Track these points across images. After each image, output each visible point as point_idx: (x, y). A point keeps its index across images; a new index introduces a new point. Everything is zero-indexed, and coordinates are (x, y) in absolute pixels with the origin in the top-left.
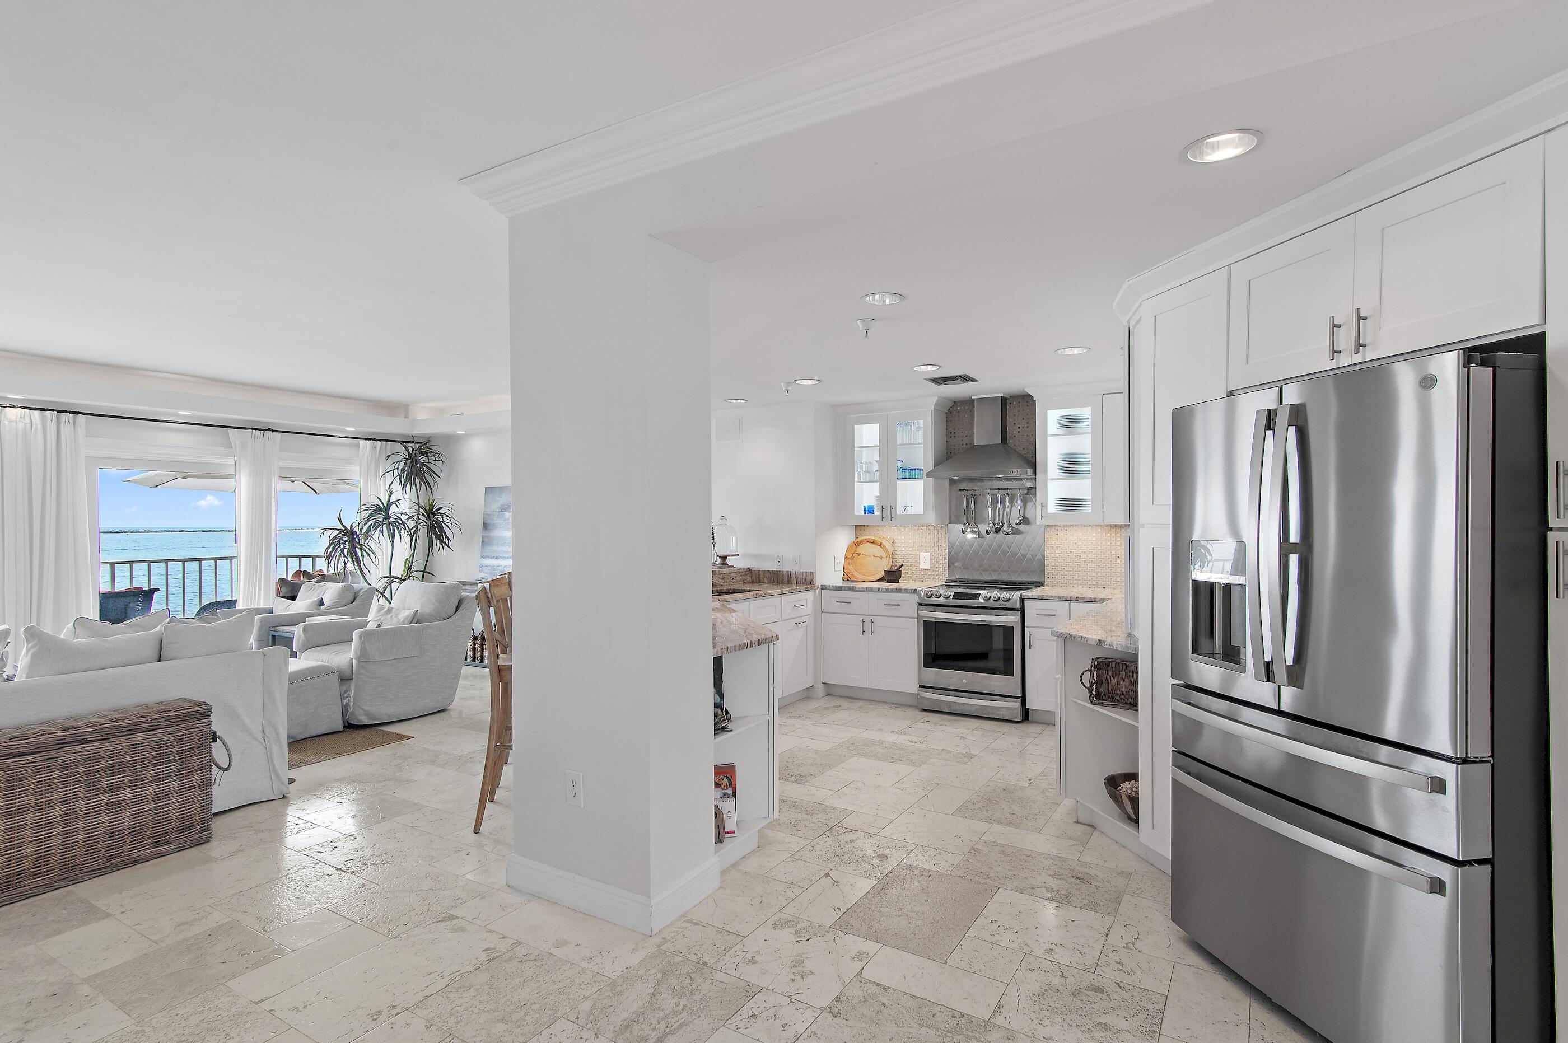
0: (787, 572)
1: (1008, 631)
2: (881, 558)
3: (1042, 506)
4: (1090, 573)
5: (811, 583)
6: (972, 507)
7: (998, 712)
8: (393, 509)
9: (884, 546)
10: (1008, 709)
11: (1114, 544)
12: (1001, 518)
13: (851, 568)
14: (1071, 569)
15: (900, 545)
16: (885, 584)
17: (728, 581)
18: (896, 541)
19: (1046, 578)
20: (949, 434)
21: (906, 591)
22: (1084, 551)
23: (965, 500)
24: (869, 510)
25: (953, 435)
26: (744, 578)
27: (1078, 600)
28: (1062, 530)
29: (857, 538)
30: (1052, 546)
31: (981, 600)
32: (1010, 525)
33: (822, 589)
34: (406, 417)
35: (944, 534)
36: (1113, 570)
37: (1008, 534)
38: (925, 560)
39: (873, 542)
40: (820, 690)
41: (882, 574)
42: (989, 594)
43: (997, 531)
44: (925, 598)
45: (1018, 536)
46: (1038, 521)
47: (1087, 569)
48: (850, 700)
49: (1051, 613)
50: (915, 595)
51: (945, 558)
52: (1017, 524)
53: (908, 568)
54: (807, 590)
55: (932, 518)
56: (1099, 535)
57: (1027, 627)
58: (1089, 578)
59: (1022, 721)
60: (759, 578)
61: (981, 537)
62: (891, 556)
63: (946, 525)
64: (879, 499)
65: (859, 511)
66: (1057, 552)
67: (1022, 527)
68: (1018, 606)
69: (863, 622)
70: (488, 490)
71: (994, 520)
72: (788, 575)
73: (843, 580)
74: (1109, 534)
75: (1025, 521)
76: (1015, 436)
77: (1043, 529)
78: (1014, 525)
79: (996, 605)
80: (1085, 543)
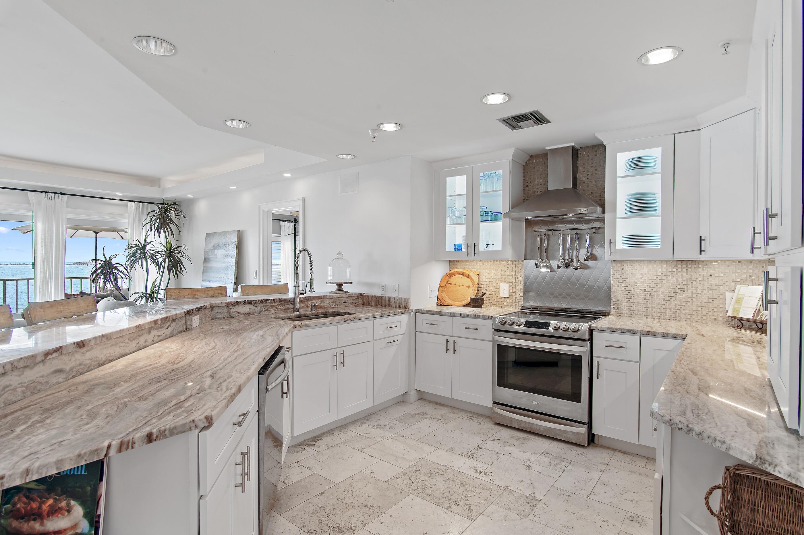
0: (389, 297)
1: (576, 360)
2: (469, 287)
3: (611, 243)
4: (655, 305)
5: (406, 307)
6: (545, 245)
7: (565, 435)
8: (148, 247)
9: (471, 278)
10: (574, 433)
11: (679, 279)
12: (570, 255)
13: (444, 295)
14: (636, 301)
15: (484, 277)
16: (469, 310)
17: (339, 304)
18: (481, 273)
19: (612, 309)
20: (526, 184)
21: (484, 317)
22: (649, 285)
23: (538, 239)
24: (458, 248)
25: (529, 184)
26: (355, 301)
27: (648, 333)
28: (627, 265)
29: (451, 270)
30: (618, 280)
31: (551, 329)
32: (578, 261)
33: (416, 312)
34: (159, 187)
35: (520, 268)
36: (679, 303)
37: (576, 268)
38: (504, 290)
39: (463, 274)
40: (413, 395)
41: (468, 301)
42: (559, 324)
43: (567, 266)
44: (499, 325)
45: (586, 271)
46: (607, 256)
47: (652, 302)
48: (437, 406)
49: (620, 346)
50: (490, 322)
51: (521, 289)
52: (585, 260)
53: (490, 295)
54: (401, 313)
55: (509, 254)
56: (665, 270)
57: (595, 357)
58: (654, 310)
59: (589, 445)
60: (368, 301)
61: (552, 271)
62: (477, 286)
63: (523, 261)
64: (466, 238)
65: (449, 247)
66: (623, 285)
67: (590, 263)
68: (587, 337)
69: (447, 342)
70: (208, 235)
71: (564, 256)
72: (389, 301)
73: (438, 305)
74: (675, 270)
75: (592, 257)
76: (584, 183)
77: (609, 264)
78: (582, 261)
79: (566, 335)
80: (650, 277)
